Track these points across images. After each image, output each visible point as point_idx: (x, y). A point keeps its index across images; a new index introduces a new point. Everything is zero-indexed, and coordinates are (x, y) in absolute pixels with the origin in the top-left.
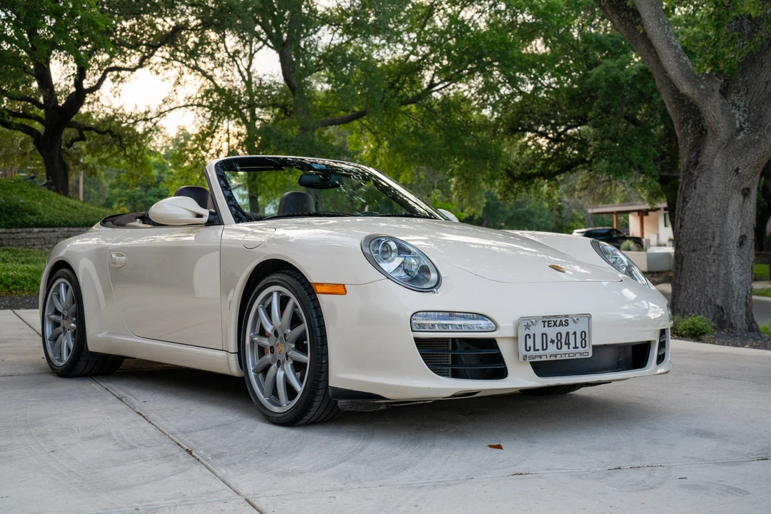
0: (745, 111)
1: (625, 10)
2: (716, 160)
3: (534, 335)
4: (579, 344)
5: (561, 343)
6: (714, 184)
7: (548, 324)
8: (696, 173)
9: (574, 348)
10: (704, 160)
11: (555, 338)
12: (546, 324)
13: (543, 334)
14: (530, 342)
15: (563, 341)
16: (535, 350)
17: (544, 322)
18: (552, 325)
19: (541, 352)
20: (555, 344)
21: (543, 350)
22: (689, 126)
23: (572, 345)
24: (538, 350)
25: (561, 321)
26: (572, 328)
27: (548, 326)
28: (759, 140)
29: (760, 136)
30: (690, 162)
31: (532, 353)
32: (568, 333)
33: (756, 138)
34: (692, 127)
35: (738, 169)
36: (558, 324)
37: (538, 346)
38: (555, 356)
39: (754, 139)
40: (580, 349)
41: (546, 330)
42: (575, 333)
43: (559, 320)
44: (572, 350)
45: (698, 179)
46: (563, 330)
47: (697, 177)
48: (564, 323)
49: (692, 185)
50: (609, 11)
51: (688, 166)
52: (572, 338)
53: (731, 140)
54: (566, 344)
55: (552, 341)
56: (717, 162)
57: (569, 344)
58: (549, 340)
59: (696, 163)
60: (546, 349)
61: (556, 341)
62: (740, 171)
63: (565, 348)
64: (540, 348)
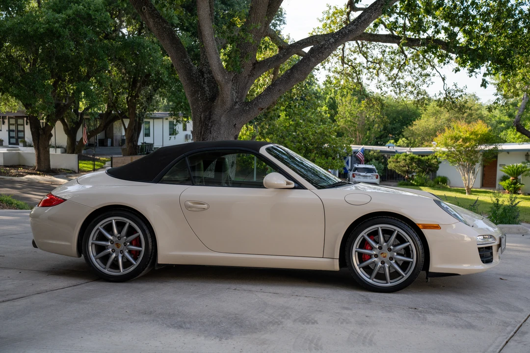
0: (236, 92)
1: (157, 18)
2: (222, 118)
6: (222, 132)
8: (210, 125)
10: (214, 117)
22: (199, 95)
28: (249, 110)
29: (250, 108)
30: (206, 118)
33: (248, 108)
34: (200, 96)
35: (235, 124)
39: (246, 109)
45: (212, 128)
47: (211, 127)
49: (208, 131)
50: (147, 16)
51: (204, 120)
53: (232, 108)
56: (223, 119)
59: (210, 119)
62: (236, 126)
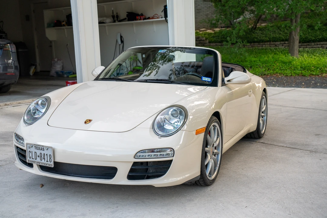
3: (32, 152)
4: (48, 160)
5: (42, 158)
7: (37, 148)
9: (47, 161)
11: (39, 155)
12: (36, 148)
13: (35, 152)
14: (31, 155)
15: (43, 157)
16: (32, 159)
17: (35, 147)
18: (38, 149)
19: (34, 160)
20: (40, 157)
21: (35, 159)
23: (46, 160)
24: (33, 159)
25: (41, 148)
26: (45, 152)
27: (37, 149)
31: (31, 159)
32: (44, 154)
36: (40, 149)
37: (34, 157)
38: (39, 163)
40: (49, 163)
41: (36, 151)
42: (47, 155)
43: (40, 147)
44: (46, 162)
46: (43, 152)
48: (42, 149)
52: (46, 156)
54: (44, 159)
55: (39, 156)
57: (45, 159)
58: (37, 156)
60: (36, 159)
61: (40, 156)
63: (43, 160)
64: (34, 159)
